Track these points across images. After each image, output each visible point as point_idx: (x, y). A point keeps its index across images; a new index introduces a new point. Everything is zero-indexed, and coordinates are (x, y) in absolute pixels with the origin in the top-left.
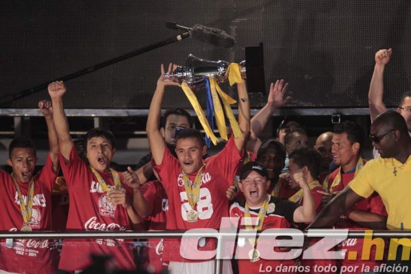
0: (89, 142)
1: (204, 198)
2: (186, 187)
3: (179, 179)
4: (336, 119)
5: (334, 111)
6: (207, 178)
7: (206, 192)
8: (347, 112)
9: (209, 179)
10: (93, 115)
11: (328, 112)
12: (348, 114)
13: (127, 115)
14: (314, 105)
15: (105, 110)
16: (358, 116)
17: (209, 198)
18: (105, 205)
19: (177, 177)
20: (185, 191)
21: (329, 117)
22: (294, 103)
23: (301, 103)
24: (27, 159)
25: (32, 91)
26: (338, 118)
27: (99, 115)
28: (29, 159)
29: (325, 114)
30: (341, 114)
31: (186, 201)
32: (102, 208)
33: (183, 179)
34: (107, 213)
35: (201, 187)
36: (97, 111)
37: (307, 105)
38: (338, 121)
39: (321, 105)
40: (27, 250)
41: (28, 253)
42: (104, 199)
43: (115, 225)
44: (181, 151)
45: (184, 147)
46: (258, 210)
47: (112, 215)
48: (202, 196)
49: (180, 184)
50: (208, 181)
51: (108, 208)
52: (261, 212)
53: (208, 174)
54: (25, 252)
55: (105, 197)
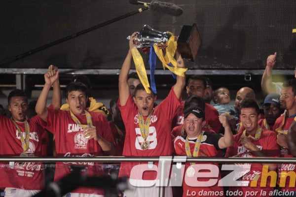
0: (69, 94)
1: (151, 134)
3: (135, 118)
4: (248, 78)
5: (246, 71)
6: (154, 119)
7: (152, 130)
9: (156, 119)
10: (73, 74)
11: (243, 72)
12: (256, 74)
13: (97, 74)
14: (232, 67)
17: (155, 134)
18: (79, 141)
19: (134, 116)
20: (139, 127)
21: (243, 76)
22: (218, 66)
23: (223, 66)
24: (21, 104)
25: (30, 53)
26: (249, 77)
27: (77, 73)
28: (23, 104)
29: (240, 74)
30: (251, 74)
31: (140, 135)
32: (77, 143)
33: (138, 119)
34: (81, 146)
35: (150, 126)
37: (227, 67)
38: (249, 79)
39: (237, 67)
40: (26, 172)
41: (27, 174)
42: (78, 136)
43: (87, 154)
44: (141, 98)
45: (142, 96)
46: (195, 141)
47: (84, 147)
48: (150, 132)
49: (136, 122)
50: (155, 121)
51: (82, 142)
52: (197, 141)
53: (155, 116)
54: (25, 174)
55: (79, 134)
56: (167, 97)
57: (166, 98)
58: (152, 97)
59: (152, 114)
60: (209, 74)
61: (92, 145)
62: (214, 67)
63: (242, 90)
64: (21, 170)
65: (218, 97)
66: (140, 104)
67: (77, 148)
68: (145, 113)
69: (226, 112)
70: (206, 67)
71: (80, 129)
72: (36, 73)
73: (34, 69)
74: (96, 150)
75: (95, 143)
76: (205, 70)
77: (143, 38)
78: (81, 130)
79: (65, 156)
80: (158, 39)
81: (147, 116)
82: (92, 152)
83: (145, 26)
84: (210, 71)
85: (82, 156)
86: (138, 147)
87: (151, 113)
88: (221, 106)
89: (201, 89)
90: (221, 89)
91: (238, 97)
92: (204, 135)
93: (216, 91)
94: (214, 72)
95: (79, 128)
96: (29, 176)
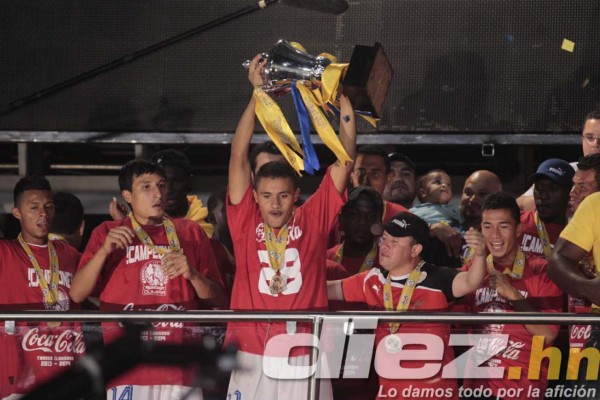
1: (290, 264)
2: (267, 243)
3: (258, 230)
4: (488, 150)
5: (485, 137)
6: (296, 233)
7: (292, 254)
8: (504, 140)
9: (300, 234)
10: (134, 142)
11: (477, 140)
12: (505, 143)
13: (184, 142)
14: (456, 130)
15: (151, 134)
16: (521, 145)
17: (298, 264)
18: (151, 278)
19: (256, 226)
20: (265, 249)
21: (478, 147)
22: (427, 127)
23: (438, 127)
26: (491, 148)
27: (143, 142)
28: (48, 205)
29: (473, 143)
30: (495, 142)
31: (267, 265)
32: (147, 284)
33: (263, 232)
34: (154, 290)
35: (288, 247)
36: (139, 135)
37: (446, 129)
38: (491, 153)
39: (467, 129)
40: (56, 358)
41: (58, 362)
42: (149, 270)
43: (167, 306)
44: (267, 195)
45: (271, 191)
46: (403, 282)
47: (162, 292)
48: (288, 260)
49: (259, 238)
50: (297, 238)
51: (156, 282)
52: (408, 283)
53: (297, 227)
54: (53, 361)
55: (151, 265)
56: (318, 190)
57: (314, 191)
58: (289, 192)
59: (290, 224)
60: (409, 143)
61: (176, 287)
62: (418, 130)
63: (476, 175)
64: (47, 354)
65: (428, 189)
66: (267, 205)
67: (148, 293)
68: (276, 221)
69: (442, 221)
70: (403, 128)
71: (151, 256)
72: (58, 141)
73: (56, 133)
74: (186, 299)
75: (184, 283)
76: (403, 136)
77: (276, 66)
78: (155, 257)
79: (125, 309)
80: (305, 69)
81: (279, 228)
82: (178, 301)
83: (280, 41)
84: (412, 136)
85: (159, 309)
86: (264, 288)
87: (288, 221)
88: (432, 207)
89: (381, 174)
90: (434, 174)
91: (467, 188)
92: (422, 270)
93: (423, 178)
94: (420, 139)
95: (150, 253)
96: (62, 364)
